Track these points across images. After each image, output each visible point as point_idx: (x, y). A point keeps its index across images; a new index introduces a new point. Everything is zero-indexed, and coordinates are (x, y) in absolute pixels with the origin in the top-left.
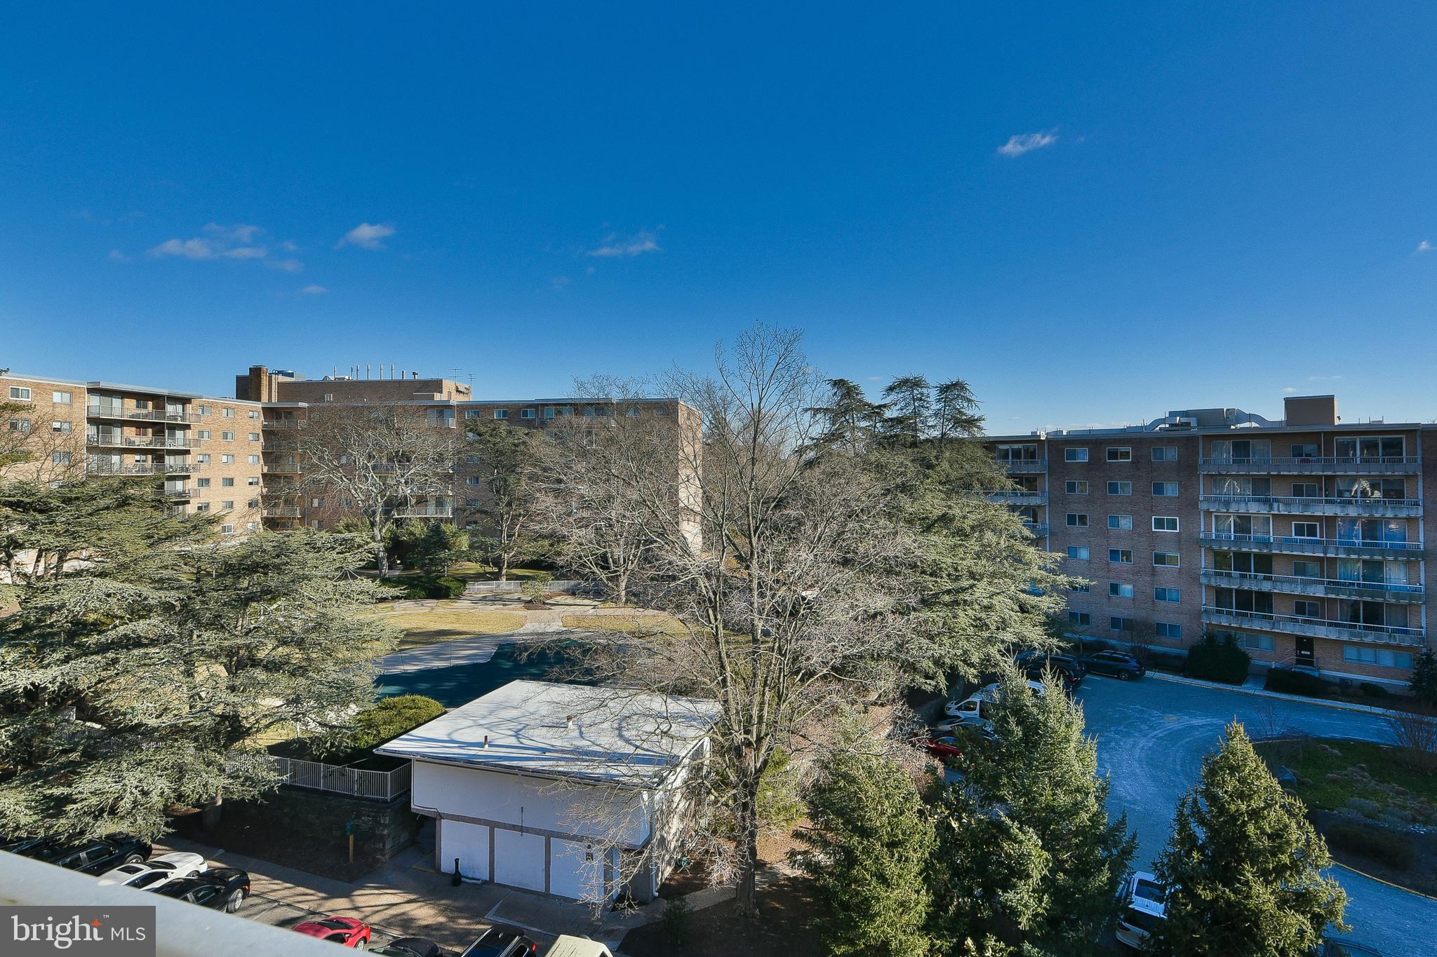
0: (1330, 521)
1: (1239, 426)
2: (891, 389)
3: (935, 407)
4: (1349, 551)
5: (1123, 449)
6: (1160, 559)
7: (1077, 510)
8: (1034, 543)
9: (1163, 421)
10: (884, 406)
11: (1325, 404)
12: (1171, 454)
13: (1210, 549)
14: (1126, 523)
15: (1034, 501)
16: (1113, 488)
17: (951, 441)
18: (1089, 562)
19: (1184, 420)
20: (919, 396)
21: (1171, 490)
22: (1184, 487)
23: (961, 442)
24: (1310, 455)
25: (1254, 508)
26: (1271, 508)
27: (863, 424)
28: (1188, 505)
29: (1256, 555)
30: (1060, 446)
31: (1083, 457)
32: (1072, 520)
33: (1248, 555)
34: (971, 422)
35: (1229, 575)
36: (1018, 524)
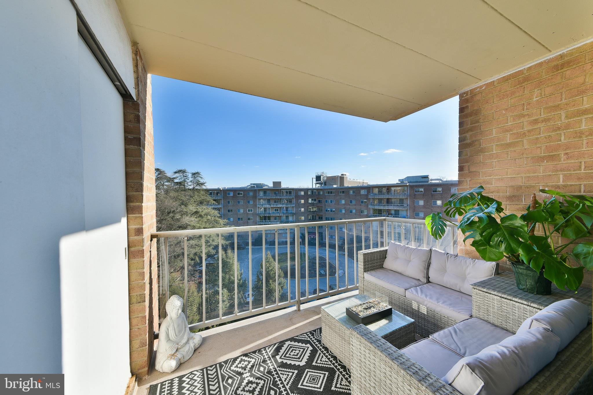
0: (281, 208)
1: (264, 187)
2: (176, 173)
3: (191, 179)
4: (283, 214)
5: (241, 192)
6: (249, 219)
7: (230, 208)
8: (220, 217)
9: (249, 186)
10: (175, 178)
11: (280, 183)
12: (251, 194)
13: (259, 216)
14: (242, 211)
15: (219, 206)
16: (239, 202)
17: (197, 189)
18: (233, 221)
19: (254, 186)
20: (185, 175)
21: (251, 202)
22: (254, 202)
23: (199, 190)
24: (277, 194)
25: (268, 206)
26: (271, 206)
27: (167, 184)
28: (255, 206)
29: (268, 216)
30: (226, 192)
31: (232, 194)
32: (229, 211)
33: (266, 216)
34: (203, 184)
35: (263, 221)
36: (216, 213)
